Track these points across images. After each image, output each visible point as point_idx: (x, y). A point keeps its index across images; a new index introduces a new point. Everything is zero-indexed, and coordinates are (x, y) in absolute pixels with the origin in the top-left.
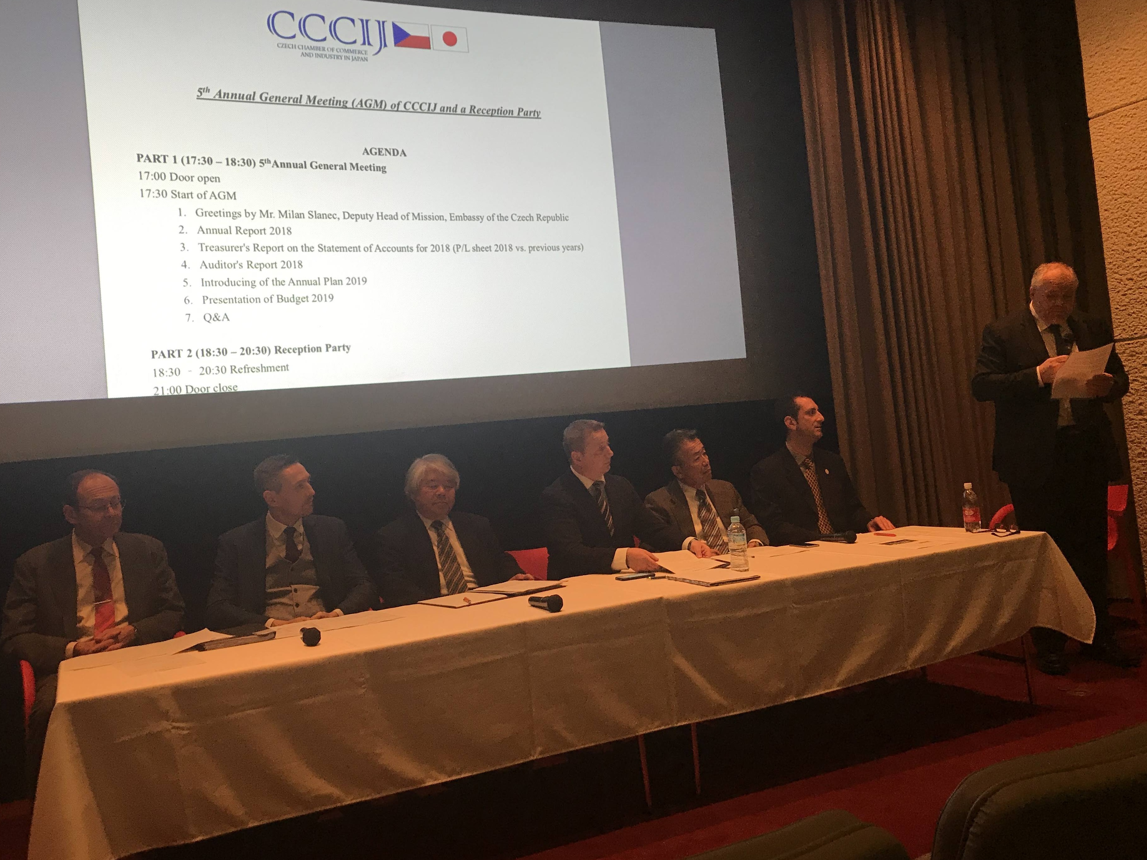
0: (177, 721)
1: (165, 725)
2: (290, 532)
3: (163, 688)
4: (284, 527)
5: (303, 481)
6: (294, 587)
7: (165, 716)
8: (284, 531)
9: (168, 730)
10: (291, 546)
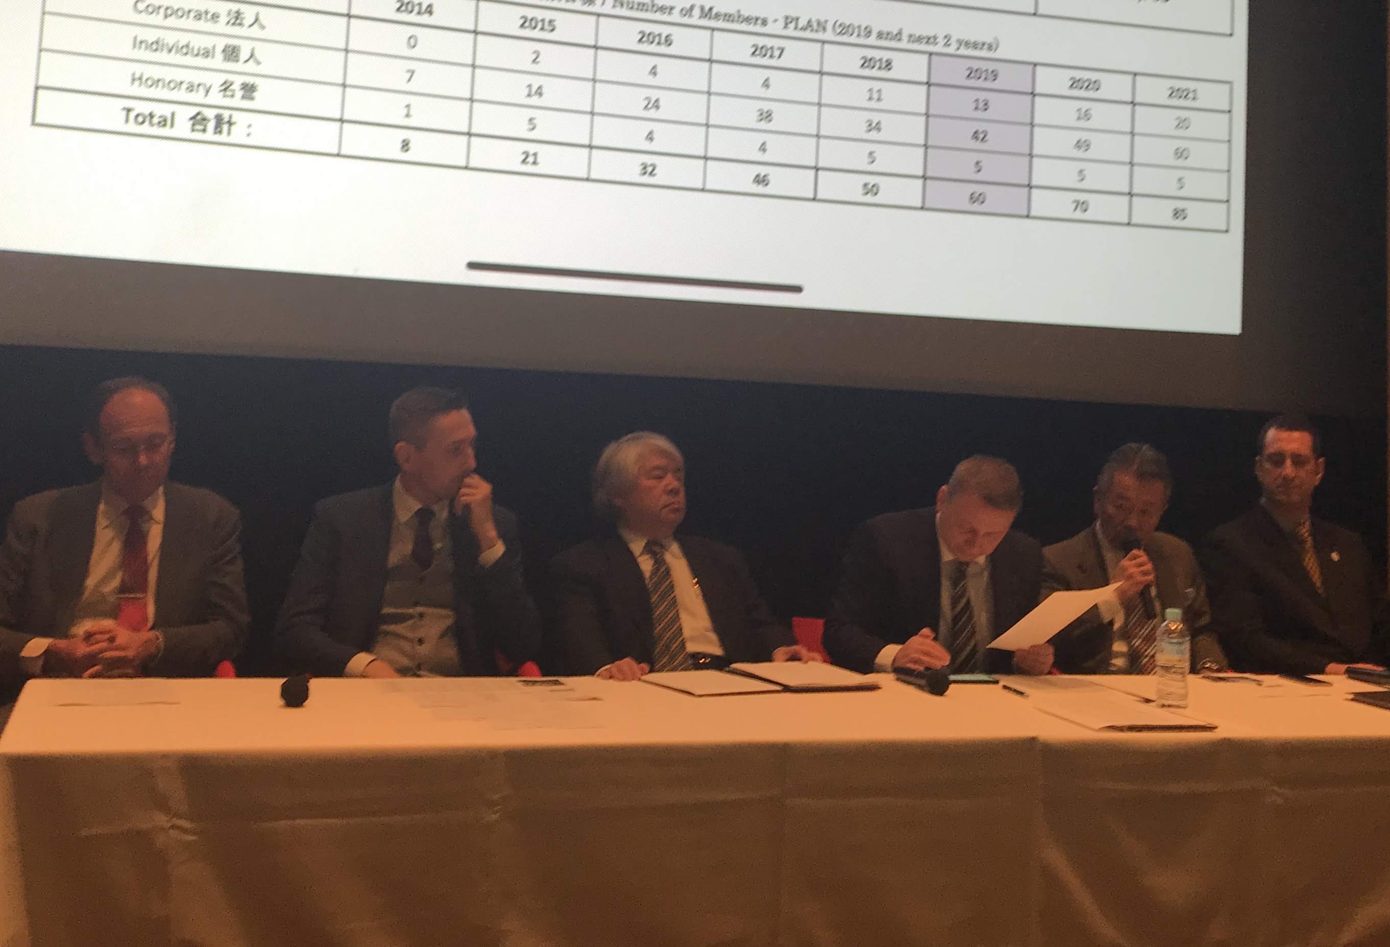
0: (180, 817)
1: (162, 819)
2: (424, 516)
3: (165, 756)
4: (417, 506)
5: (461, 442)
6: (420, 609)
7: (163, 805)
8: (416, 513)
9: (163, 829)
10: (423, 542)
